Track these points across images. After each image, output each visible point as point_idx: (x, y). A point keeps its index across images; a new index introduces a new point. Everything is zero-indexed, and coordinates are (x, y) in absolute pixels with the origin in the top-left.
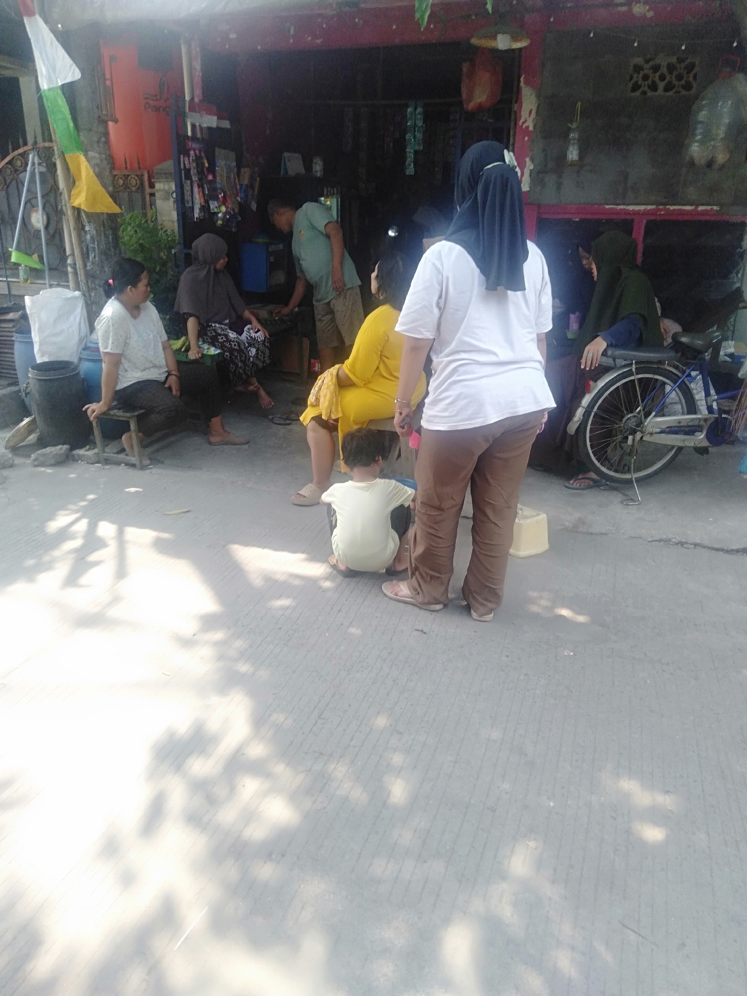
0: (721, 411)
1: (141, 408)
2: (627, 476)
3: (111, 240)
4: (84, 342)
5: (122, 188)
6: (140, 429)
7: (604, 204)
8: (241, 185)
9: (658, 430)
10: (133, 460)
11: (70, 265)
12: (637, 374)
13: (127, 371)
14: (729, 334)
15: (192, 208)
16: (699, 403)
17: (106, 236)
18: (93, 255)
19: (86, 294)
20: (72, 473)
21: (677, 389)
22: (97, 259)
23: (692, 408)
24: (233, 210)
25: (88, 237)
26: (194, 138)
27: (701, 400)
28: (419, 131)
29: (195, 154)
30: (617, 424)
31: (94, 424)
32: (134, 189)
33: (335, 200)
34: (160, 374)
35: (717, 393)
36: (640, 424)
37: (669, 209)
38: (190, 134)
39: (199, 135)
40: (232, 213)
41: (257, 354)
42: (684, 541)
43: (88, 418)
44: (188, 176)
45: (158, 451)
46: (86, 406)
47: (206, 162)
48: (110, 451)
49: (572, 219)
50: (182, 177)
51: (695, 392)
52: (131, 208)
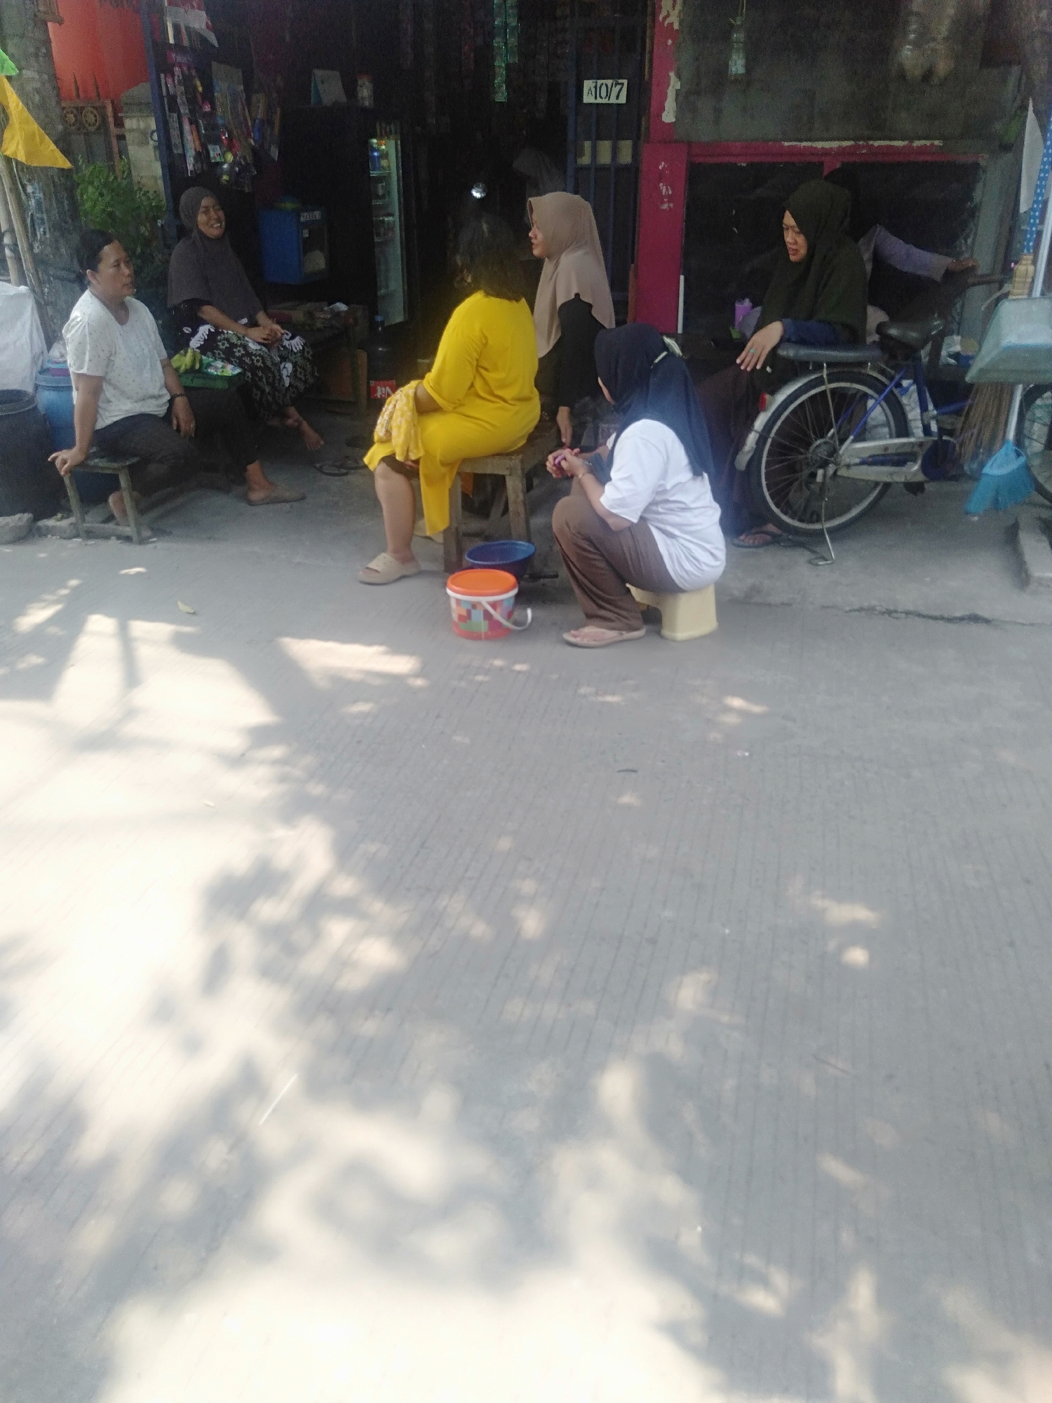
0: (942, 431)
1: (135, 456)
2: (817, 526)
3: (66, 207)
4: (40, 361)
5: (73, 128)
6: (134, 486)
7: (781, 140)
8: (254, 121)
9: (857, 461)
10: (128, 530)
11: (8, 245)
12: (830, 381)
13: (110, 402)
14: (955, 326)
15: (184, 156)
16: (913, 424)
17: (60, 202)
18: (42, 229)
19: (36, 289)
20: (41, 552)
21: (883, 403)
22: (48, 236)
23: (902, 429)
24: (245, 158)
25: (33, 202)
26: (178, 46)
27: (915, 420)
28: (512, 34)
29: (182, 72)
30: (802, 454)
31: (67, 481)
32: (92, 129)
33: (392, 143)
34: (158, 406)
35: (936, 407)
36: (833, 452)
37: (873, 145)
38: (172, 41)
39: (186, 43)
40: (243, 163)
41: (295, 371)
42: (892, 608)
43: (57, 472)
44: (174, 106)
45: (162, 517)
46: (54, 455)
47: (198, 83)
48: (93, 520)
49: (736, 164)
50: (164, 108)
51: (907, 408)
52: (90, 157)
